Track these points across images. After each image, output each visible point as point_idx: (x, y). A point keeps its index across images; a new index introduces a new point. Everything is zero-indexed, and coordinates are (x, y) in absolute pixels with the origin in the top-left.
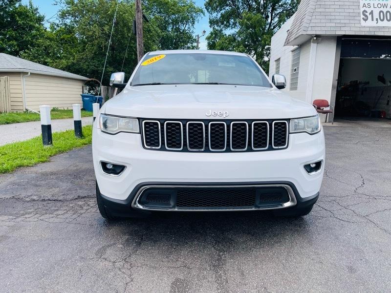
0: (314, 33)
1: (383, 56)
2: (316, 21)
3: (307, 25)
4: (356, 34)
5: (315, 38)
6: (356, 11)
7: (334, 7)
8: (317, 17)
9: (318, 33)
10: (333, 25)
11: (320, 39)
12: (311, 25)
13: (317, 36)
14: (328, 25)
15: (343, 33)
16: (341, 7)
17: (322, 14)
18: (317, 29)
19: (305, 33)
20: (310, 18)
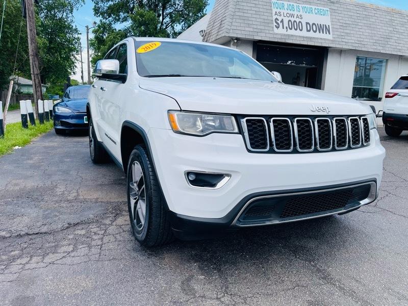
0: (235, 36)
1: (290, 62)
2: (236, 24)
3: (229, 28)
4: (271, 40)
5: (236, 41)
6: (270, 18)
7: (251, 12)
8: (238, 21)
9: (239, 36)
10: (252, 30)
11: (240, 42)
12: (233, 27)
13: (238, 39)
14: (247, 29)
15: (260, 38)
16: (257, 13)
17: (241, 18)
18: (237, 32)
19: (227, 35)
20: (231, 20)
